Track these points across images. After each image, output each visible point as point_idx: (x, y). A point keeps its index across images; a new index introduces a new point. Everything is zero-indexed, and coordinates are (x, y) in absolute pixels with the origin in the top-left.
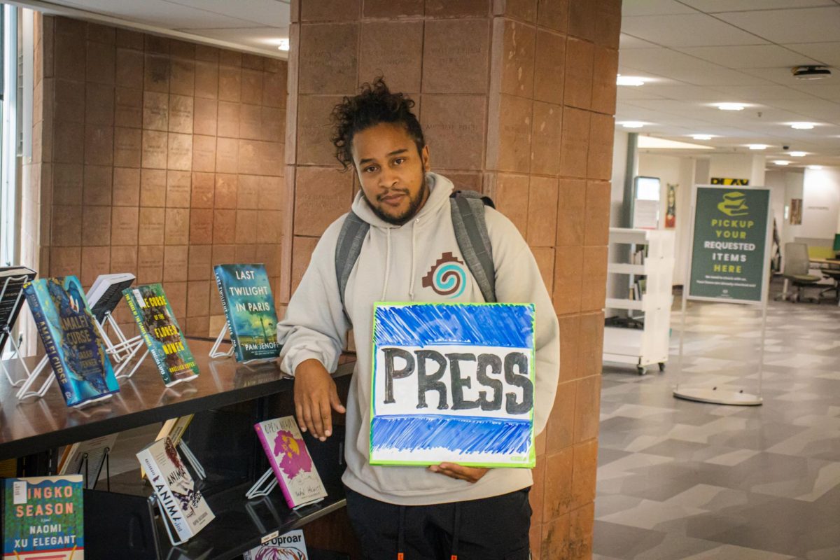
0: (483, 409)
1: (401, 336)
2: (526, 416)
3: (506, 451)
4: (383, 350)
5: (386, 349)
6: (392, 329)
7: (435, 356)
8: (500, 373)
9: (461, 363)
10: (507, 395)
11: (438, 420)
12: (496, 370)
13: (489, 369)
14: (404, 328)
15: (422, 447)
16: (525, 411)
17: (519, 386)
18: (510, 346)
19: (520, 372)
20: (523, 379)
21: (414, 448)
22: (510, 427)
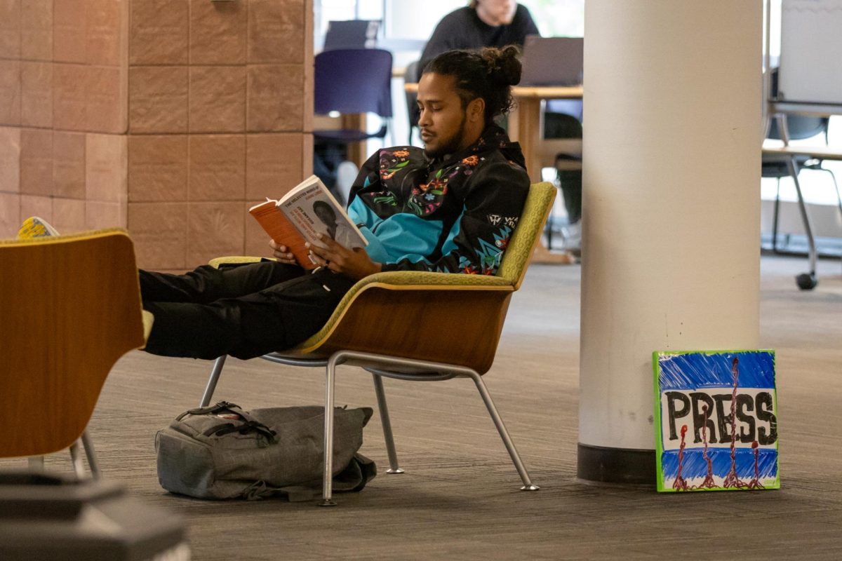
0: (743, 441)
1: (679, 382)
2: (773, 446)
3: (761, 475)
4: (666, 394)
5: (669, 393)
6: (672, 375)
7: (704, 397)
8: (752, 410)
9: (724, 402)
10: (759, 429)
11: (710, 453)
12: (750, 408)
13: (745, 407)
14: (681, 374)
15: (700, 476)
16: (771, 442)
17: (767, 421)
18: (759, 387)
19: (767, 409)
20: (770, 414)
21: (694, 476)
22: (762, 456)
